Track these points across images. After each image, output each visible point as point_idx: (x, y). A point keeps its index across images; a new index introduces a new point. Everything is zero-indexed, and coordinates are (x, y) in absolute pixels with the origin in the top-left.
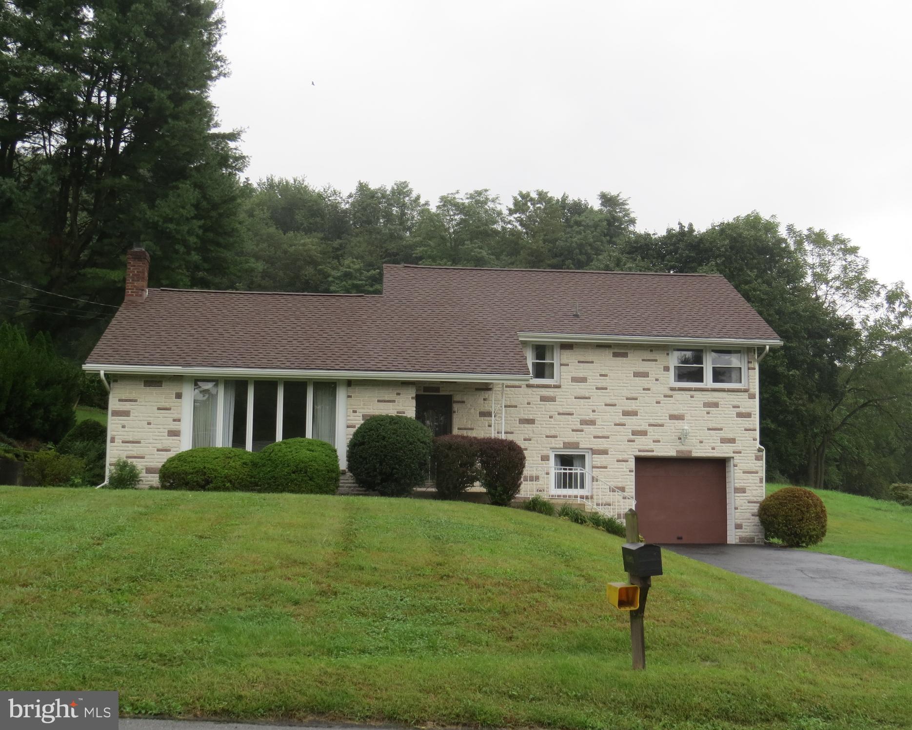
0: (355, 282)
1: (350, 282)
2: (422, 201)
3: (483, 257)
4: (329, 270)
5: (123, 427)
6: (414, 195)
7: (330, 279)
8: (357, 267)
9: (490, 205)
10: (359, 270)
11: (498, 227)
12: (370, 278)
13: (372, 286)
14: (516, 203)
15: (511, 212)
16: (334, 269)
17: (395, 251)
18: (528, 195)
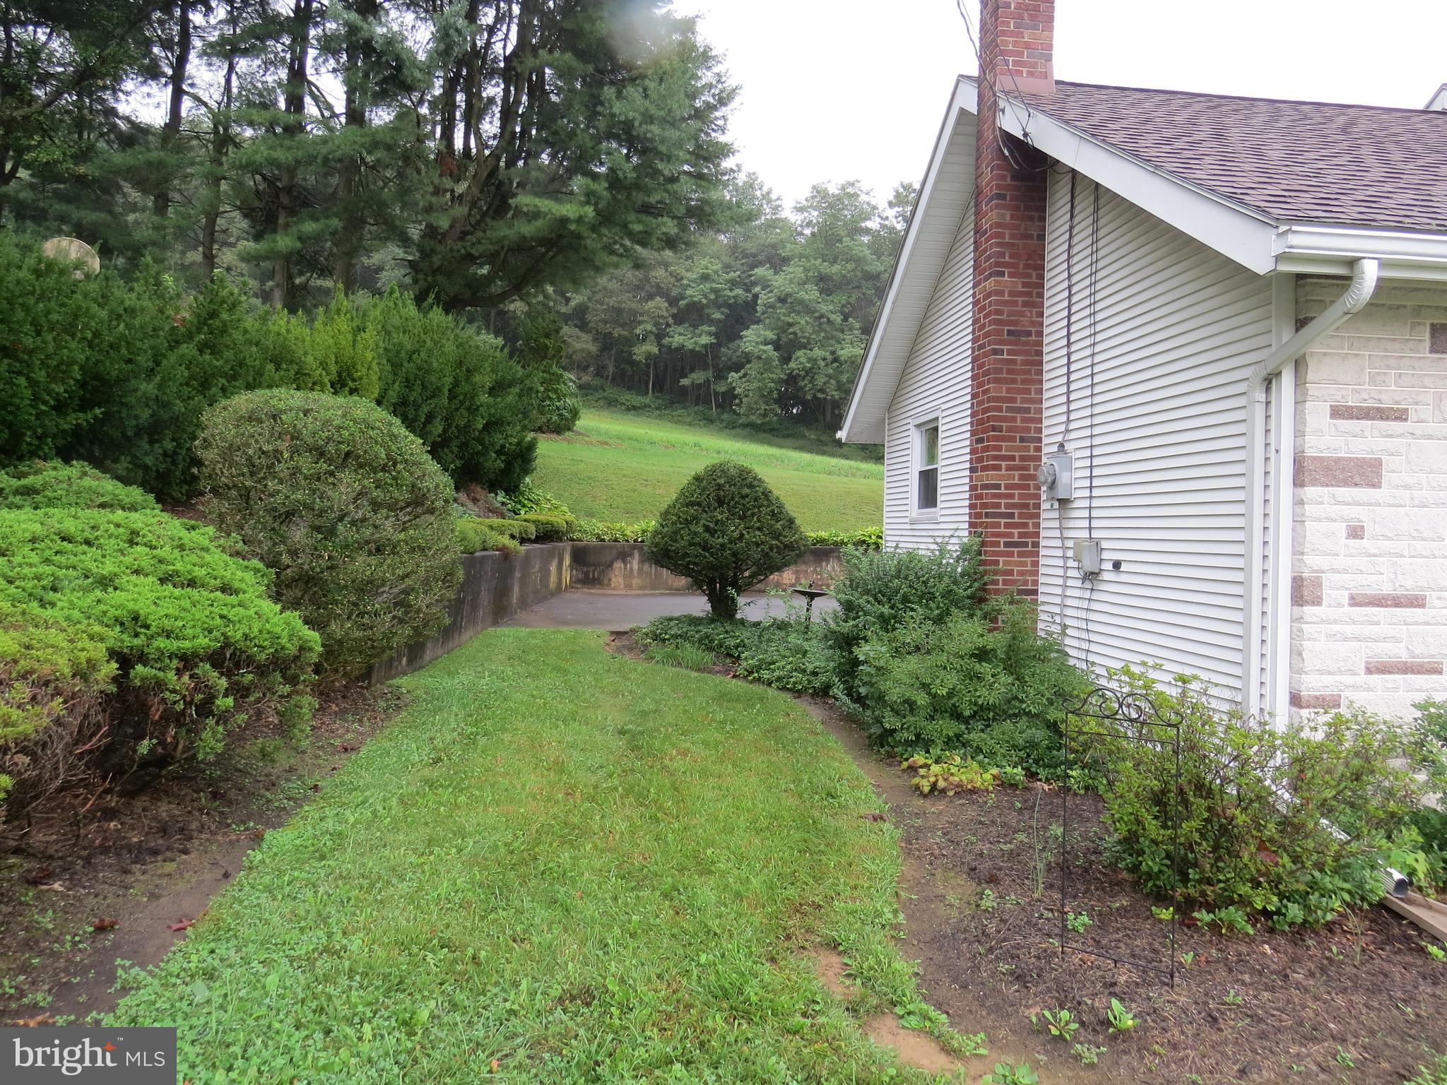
0: (714, 286)
1: (708, 285)
2: (774, 196)
3: (865, 257)
4: (684, 273)
5: (1356, 532)
6: (765, 189)
7: (685, 282)
8: (715, 268)
9: (863, 198)
10: (716, 272)
11: (873, 224)
12: (728, 281)
13: (731, 290)
14: (898, 195)
15: (891, 205)
16: (687, 271)
17: (753, 251)
18: (910, 186)
